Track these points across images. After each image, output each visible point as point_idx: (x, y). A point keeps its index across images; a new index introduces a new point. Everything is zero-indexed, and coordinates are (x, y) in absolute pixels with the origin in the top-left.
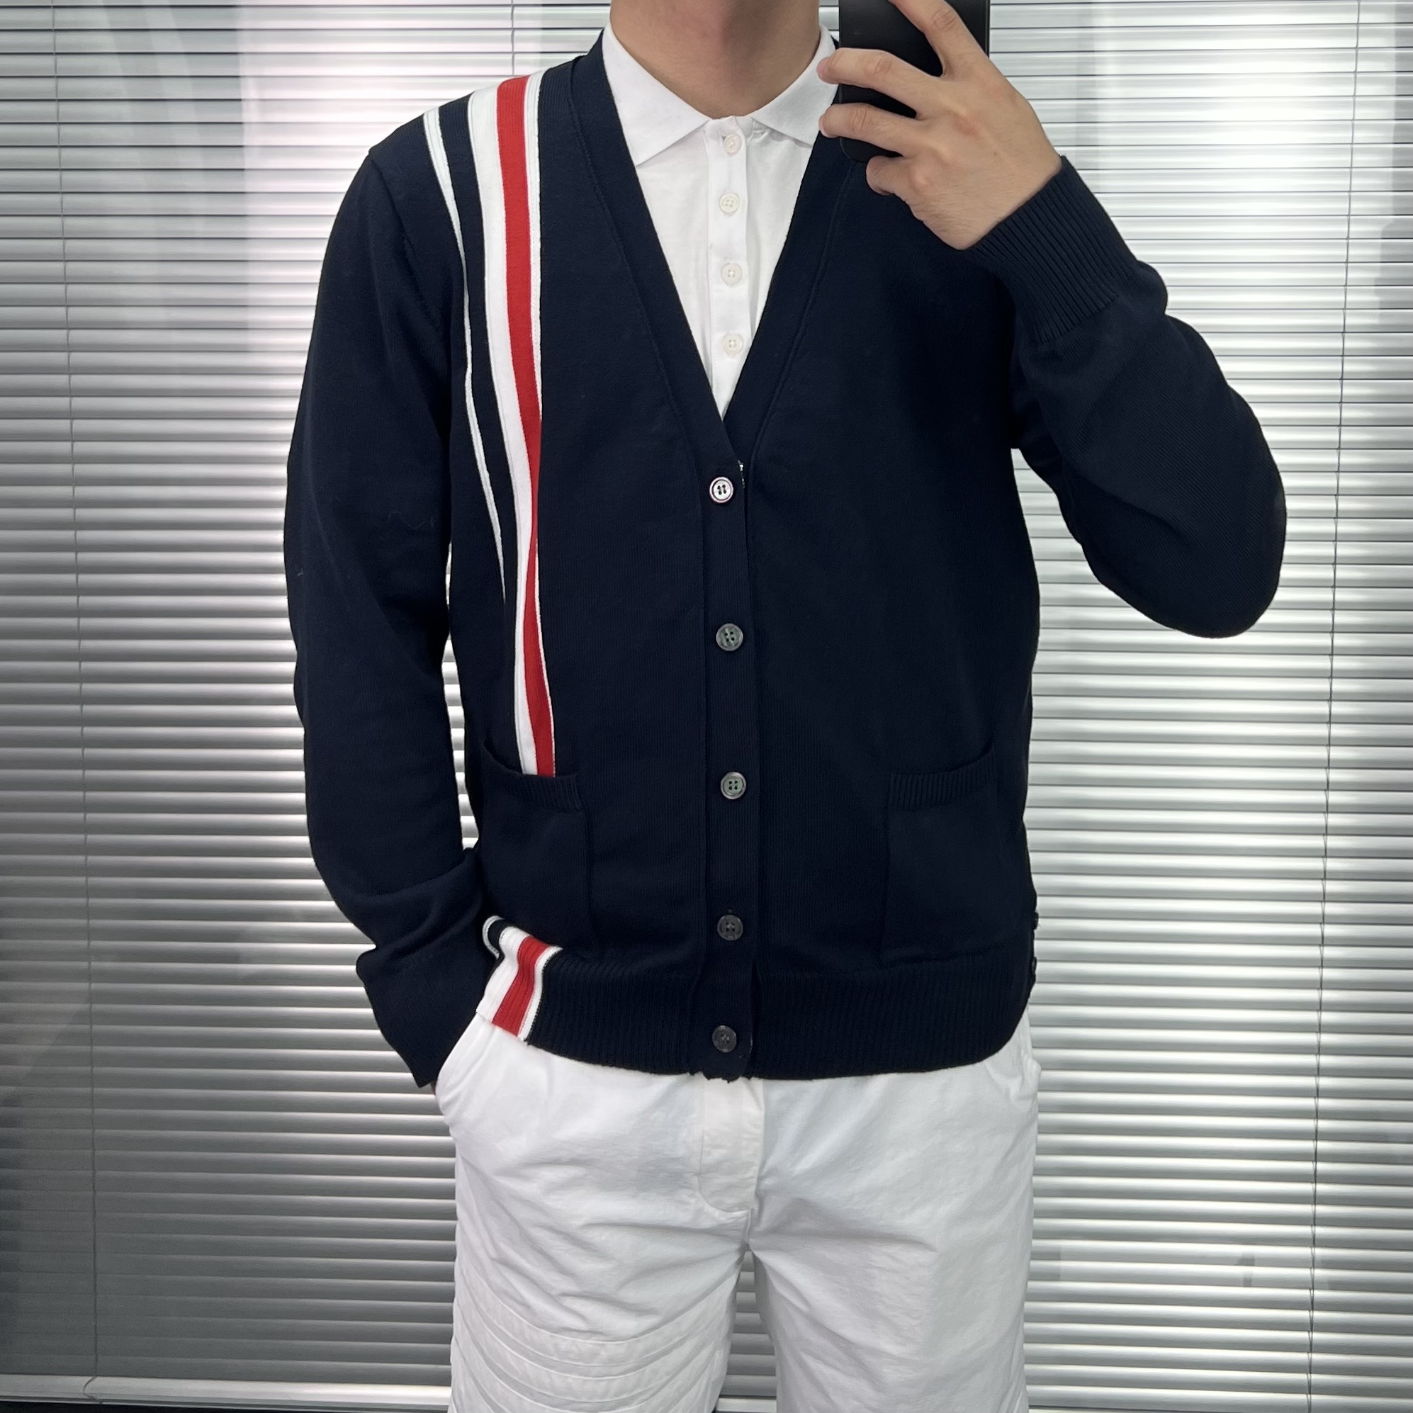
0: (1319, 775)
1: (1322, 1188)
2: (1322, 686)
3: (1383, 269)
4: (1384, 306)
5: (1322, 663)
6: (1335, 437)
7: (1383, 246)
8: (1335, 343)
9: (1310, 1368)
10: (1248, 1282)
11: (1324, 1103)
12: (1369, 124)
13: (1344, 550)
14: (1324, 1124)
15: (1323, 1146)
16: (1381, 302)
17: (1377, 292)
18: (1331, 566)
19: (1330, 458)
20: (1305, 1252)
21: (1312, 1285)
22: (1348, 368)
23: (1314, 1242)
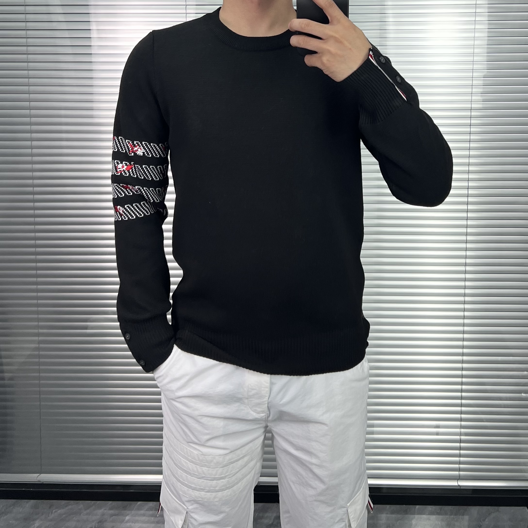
0: (463, 261)
1: (464, 401)
2: (464, 230)
3: (483, 88)
4: (484, 101)
5: (464, 222)
6: (468, 145)
7: (484, 80)
8: (468, 113)
9: (460, 463)
10: (437, 434)
11: (464, 373)
12: (479, 38)
13: (471, 184)
14: (464, 380)
15: (464, 387)
16: (483, 99)
17: (481, 96)
18: (467, 189)
19: (466, 153)
20: (458, 423)
21: (461, 434)
22: (472, 122)
23: (461, 420)
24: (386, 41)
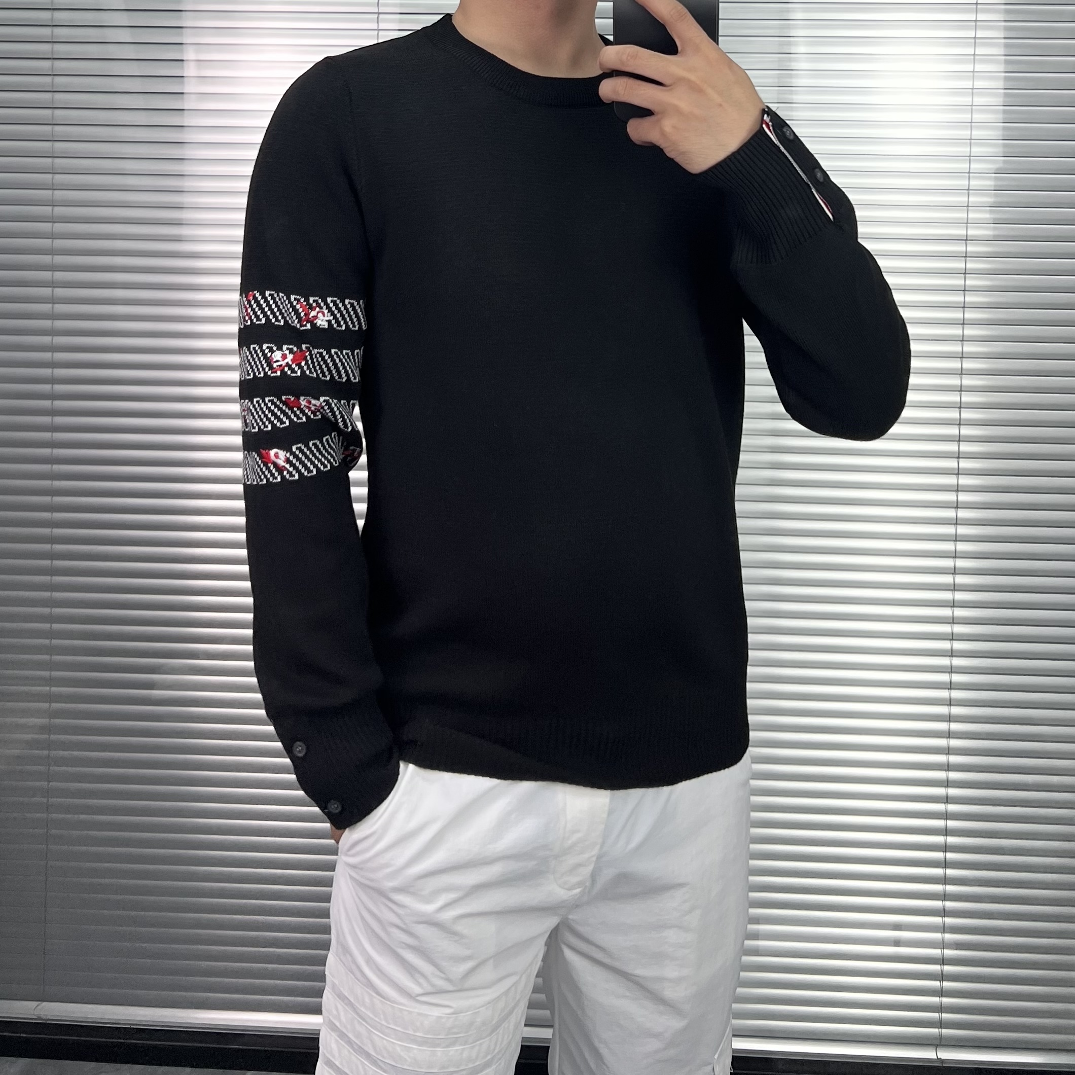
0: (948, 563)
1: (950, 872)
2: (951, 497)
5: (951, 480)
6: (960, 315)
7: (996, 178)
9: (941, 1009)
11: (952, 808)
12: (984, 91)
13: (967, 398)
14: (952, 824)
15: (951, 840)
16: (994, 219)
17: (991, 212)
18: (957, 409)
19: (957, 331)
20: (938, 920)
21: (943, 945)
22: (969, 266)
23: (944, 913)
24: (791, 93)
